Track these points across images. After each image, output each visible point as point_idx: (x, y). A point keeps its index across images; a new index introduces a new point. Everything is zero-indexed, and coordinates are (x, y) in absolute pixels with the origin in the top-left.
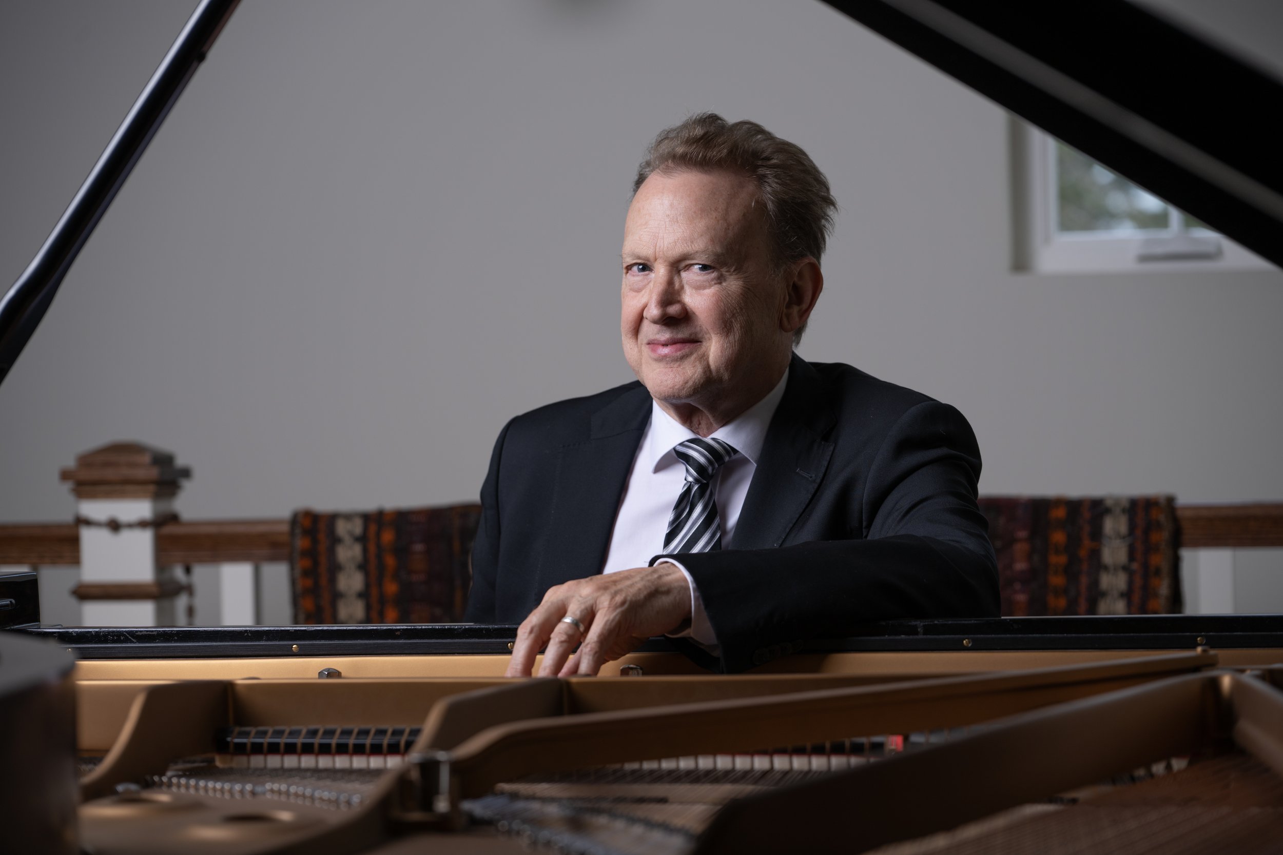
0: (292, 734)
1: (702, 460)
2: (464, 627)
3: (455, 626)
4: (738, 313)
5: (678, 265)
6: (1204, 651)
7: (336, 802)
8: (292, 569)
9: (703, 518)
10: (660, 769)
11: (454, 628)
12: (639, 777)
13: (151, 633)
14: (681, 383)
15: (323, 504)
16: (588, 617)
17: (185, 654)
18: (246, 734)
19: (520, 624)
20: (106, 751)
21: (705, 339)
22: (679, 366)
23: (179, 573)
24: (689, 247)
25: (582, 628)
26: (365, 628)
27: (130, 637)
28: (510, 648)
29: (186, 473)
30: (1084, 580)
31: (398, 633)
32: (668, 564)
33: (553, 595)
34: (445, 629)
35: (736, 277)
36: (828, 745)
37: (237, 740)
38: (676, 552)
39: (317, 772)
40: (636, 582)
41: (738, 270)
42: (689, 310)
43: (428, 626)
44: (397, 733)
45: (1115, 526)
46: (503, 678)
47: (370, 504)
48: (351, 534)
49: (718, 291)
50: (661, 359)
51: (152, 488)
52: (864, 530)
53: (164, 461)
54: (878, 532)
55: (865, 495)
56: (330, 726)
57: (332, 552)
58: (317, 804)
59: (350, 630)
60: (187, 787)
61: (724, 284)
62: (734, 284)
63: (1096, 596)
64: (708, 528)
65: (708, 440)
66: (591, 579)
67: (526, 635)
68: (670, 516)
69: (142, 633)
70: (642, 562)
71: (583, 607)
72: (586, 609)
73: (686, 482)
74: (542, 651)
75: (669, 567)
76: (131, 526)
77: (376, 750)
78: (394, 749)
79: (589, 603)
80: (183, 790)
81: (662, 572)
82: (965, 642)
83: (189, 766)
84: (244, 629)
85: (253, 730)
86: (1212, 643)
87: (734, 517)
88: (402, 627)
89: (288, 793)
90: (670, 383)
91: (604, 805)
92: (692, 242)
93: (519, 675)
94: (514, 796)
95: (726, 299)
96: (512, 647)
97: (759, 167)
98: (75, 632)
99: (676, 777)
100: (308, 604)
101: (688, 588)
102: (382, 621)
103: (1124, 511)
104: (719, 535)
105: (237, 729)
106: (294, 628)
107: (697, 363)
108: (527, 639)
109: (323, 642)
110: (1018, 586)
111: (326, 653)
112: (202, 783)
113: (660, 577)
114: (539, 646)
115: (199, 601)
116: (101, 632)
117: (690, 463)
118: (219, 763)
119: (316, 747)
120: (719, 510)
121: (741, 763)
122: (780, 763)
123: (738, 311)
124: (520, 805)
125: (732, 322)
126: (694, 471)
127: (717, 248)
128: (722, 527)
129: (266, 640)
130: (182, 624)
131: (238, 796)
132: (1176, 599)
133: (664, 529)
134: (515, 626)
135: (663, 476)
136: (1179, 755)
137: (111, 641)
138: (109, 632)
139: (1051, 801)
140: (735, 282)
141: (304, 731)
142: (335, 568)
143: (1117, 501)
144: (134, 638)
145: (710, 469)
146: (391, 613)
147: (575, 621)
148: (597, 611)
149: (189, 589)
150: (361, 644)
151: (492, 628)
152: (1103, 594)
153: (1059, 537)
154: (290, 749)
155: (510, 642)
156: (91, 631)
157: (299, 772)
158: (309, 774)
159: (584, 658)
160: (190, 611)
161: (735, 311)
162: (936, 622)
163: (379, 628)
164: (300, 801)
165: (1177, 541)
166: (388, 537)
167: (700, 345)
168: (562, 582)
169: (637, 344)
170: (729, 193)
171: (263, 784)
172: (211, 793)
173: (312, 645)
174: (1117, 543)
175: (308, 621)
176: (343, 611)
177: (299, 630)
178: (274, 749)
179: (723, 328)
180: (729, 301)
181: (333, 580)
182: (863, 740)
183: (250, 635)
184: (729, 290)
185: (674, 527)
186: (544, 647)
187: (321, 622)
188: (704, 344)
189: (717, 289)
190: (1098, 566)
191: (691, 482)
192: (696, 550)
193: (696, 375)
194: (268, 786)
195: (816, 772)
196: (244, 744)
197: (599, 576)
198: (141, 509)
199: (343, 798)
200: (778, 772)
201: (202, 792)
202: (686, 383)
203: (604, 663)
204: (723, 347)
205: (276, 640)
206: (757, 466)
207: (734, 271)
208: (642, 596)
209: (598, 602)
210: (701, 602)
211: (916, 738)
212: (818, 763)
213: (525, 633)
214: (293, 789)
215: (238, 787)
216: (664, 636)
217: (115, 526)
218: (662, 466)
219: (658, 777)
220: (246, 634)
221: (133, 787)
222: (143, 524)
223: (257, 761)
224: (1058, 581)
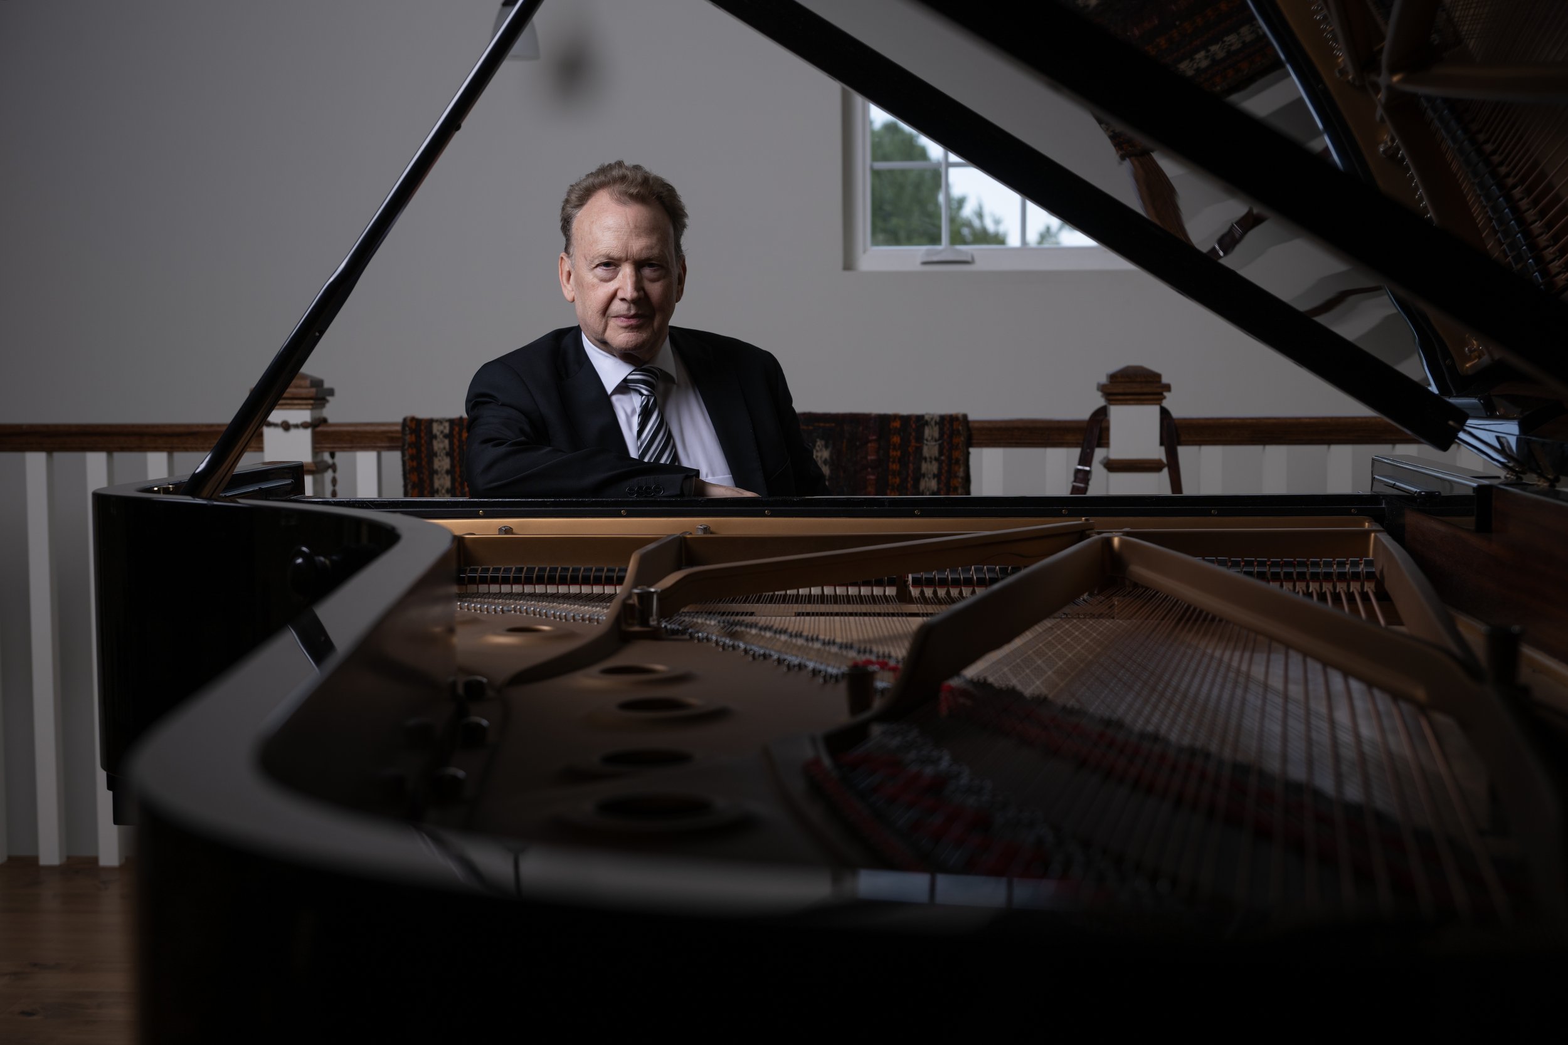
6: (1086, 520)
8: (403, 455)
15: (423, 414)
23: (326, 456)
29: (331, 392)
30: (911, 467)
42: (648, 295)
44: (611, 570)
45: (930, 433)
48: (442, 432)
51: (310, 402)
53: (318, 384)
57: (430, 444)
63: (918, 476)
76: (296, 426)
78: (612, 581)
82: (915, 511)
90: (633, 343)
92: (652, 250)
103: (937, 423)
109: (499, 509)
110: (869, 470)
115: (340, 476)
129: (462, 507)
142: (432, 455)
143: (932, 417)
149: (333, 467)
152: (923, 478)
153: (896, 439)
160: (334, 482)
165: (968, 443)
174: (932, 443)
181: (430, 462)
189: (664, 281)
190: (920, 457)
198: (304, 415)
205: (468, 507)
217: (286, 426)
222: (305, 425)
224: (895, 467)
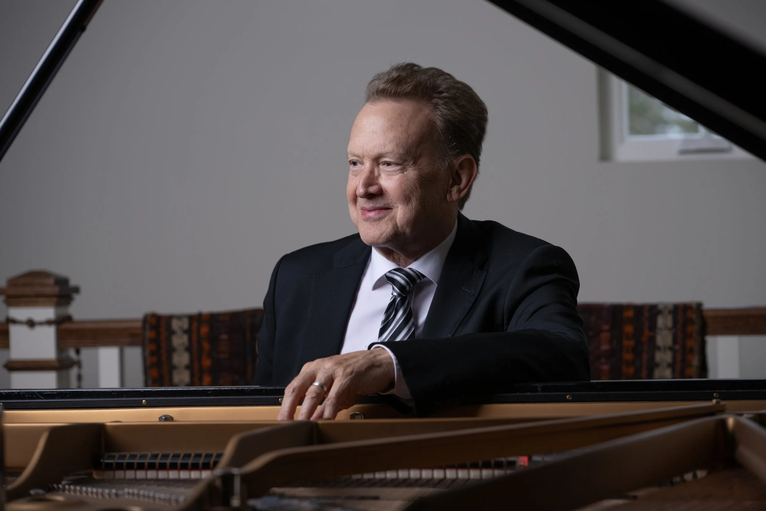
0: (142, 457)
1: (402, 282)
2: (251, 388)
3: (246, 387)
4: (415, 191)
5: (377, 160)
6: (717, 402)
7: (169, 500)
8: (144, 351)
9: (403, 319)
10: (374, 478)
11: (245, 389)
12: (361, 483)
13: (52, 393)
14: (378, 235)
15: (163, 310)
16: (329, 382)
17: (74, 406)
18: (113, 457)
19: (286, 386)
20: (23, 468)
21: (395, 207)
22: (378, 224)
23: (72, 353)
24: (382, 149)
25: (325, 389)
26: (188, 389)
27: (39, 396)
28: (280, 401)
29: (76, 290)
30: (645, 356)
31: (209, 392)
32: (380, 348)
33: (307, 368)
34: (239, 389)
35: (413, 168)
36: (480, 463)
37: (107, 461)
38: (386, 340)
39: (157, 481)
40: (360, 360)
41: (415, 163)
42: (384, 189)
43: (228, 388)
44: (208, 456)
45: (664, 322)
46: (276, 421)
47: (193, 309)
48: (181, 328)
49: (401, 177)
50: (367, 220)
51: (55, 299)
52: (505, 326)
53: (62, 282)
54: (513, 327)
55: (505, 303)
56: (166, 452)
57: (169, 340)
58: (157, 501)
59: (179, 390)
60: (75, 491)
61: (405, 173)
62: (411, 173)
63: (652, 366)
64: (406, 325)
65: (406, 269)
66: (331, 358)
67: (290, 393)
68: (382, 317)
69: (47, 393)
70: (364, 347)
71: (326, 375)
72: (328, 377)
73: (392, 296)
74: (300, 403)
75: (380, 350)
76: (41, 324)
77: (195, 467)
78: (206, 467)
79: (330, 373)
80: (72, 493)
81: (376, 353)
82: (567, 397)
83: (76, 477)
84: (112, 390)
85: (117, 455)
86: (723, 397)
87: (423, 317)
88: (212, 389)
89: (138, 495)
90: (372, 234)
91: (338, 501)
92: (384, 146)
93: (285, 418)
94: (282, 496)
95: (406, 182)
96: (282, 401)
97: (434, 98)
98: (4, 392)
99: (384, 483)
100: (154, 373)
101: (393, 363)
102: (201, 385)
103: (670, 312)
104: (413, 330)
105: (107, 454)
106: (144, 390)
107: (389, 222)
108: (291, 396)
109: (162, 398)
110: (603, 360)
111: (164, 405)
112: (84, 489)
113: (375, 356)
114: (299, 400)
115: (85, 371)
116: (21, 392)
117: (395, 284)
118: (95, 476)
119: (157, 465)
120: (413, 313)
121: (426, 474)
122: (450, 474)
123: (415, 189)
124: (286, 502)
125: (410, 196)
126: (397, 289)
127: (400, 151)
128: (415, 324)
129: (126, 397)
130: (74, 387)
131: (107, 497)
132: (703, 368)
133: (379, 326)
134: (283, 388)
135: (378, 292)
136: (702, 468)
137: (27, 398)
138: (26, 392)
139: (620, 497)
140: (412, 171)
141: (149, 455)
142: (171, 350)
143: (666, 307)
144: (42, 396)
145: (408, 288)
146: (207, 379)
147: (321, 385)
148: (335, 378)
149: (78, 364)
150: (186, 400)
151: (269, 389)
152: (657, 365)
153: (629, 329)
154: (141, 467)
155: (280, 398)
156: (15, 392)
157: (146, 481)
158: (152, 482)
159: (327, 407)
160: (79, 378)
161: (412, 190)
162: (549, 384)
163: (197, 389)
164: (146, 500)
165: (704, 331)
166: (205, 330)
167: (391, 211)
168: (313, 360)
169: (356, 209)
170: (410, 115)
171: (123, 489)
172: (90, 495)
173: (155, 400)
174: (666, 332)
175: (154, 385)
176: (176, 378)
177: (146, 391)
178: (130, 467)
179: (404, 201)
180: (408, 183)
181: (170, 358)
182: (503, 459)
183: (115, 394)
184: (408, 177)
185: (385, 325)
186: (302, 400)
187: (162, 385)
188: (394, 210)
189: (400, 176)
190: (653, 347)
191: (396, 296)
192: (398, 339)
193: (388, 230)
194: (126, 490)
195: (473, 480)
196: (112, 464)
197: (337, 356)
198: (48, 313)
199: (173, 497)
200: (449, 480)
201: (84, 494)
202: (382, 234)
203: (340, 411)
204: (405, 212)
205: (132, 397)
206: (437, 286)
207: (412, 164)
208: (363, 368)
209: (336, 372)
210: (401, 373)
211: (536, 458)
212: (474, 474)
213: (290, 392)
214: (142, 492)
215: (107, 491)
216: (377, 393)
217: (31, 324)
218: (378, 285)
219: (373, 483)
220: (113, 393)
221: (40, 491)
222: (49, 323)
223: (119, 474)
224: (628, 356)
